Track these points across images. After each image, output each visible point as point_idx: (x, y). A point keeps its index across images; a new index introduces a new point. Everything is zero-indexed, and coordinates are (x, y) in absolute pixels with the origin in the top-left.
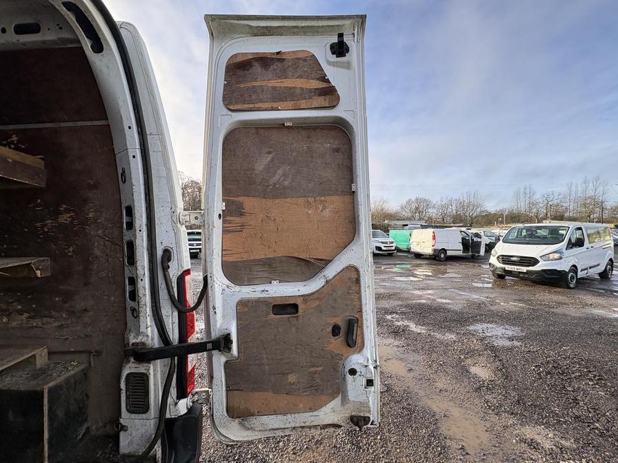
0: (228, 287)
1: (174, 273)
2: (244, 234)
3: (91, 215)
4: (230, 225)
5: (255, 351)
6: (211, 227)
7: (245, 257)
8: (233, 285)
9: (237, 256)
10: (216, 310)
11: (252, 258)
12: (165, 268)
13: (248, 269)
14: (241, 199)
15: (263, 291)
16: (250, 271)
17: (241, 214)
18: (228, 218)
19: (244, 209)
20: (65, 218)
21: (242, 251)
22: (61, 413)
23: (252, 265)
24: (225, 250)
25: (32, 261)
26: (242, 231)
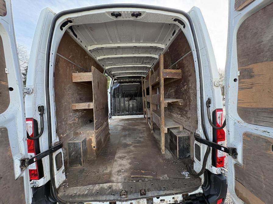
0: (238, 122)
1: (212, 110)
2: (254, 90)
3: (190, 86)
4: (244, 85)
5: (254, 168)
6: (227, 87)
7: (254, 106)
8: (243, 122)
9: (248, 104)
10: (230, 133)
11: (260, 106)
12: (208, 107)
13: (256, 114)
14: (251, 66)
15: (265, 131)
16: (257, 115)
17: (251, 77)
18: (242, 80)
19: (254, 73)
20: (185, 87)
21: (252, 101)
22: (182, 145)
23: (260, 111)
24: (240, 100)
25: (178, 100)
26: (252, 88)
